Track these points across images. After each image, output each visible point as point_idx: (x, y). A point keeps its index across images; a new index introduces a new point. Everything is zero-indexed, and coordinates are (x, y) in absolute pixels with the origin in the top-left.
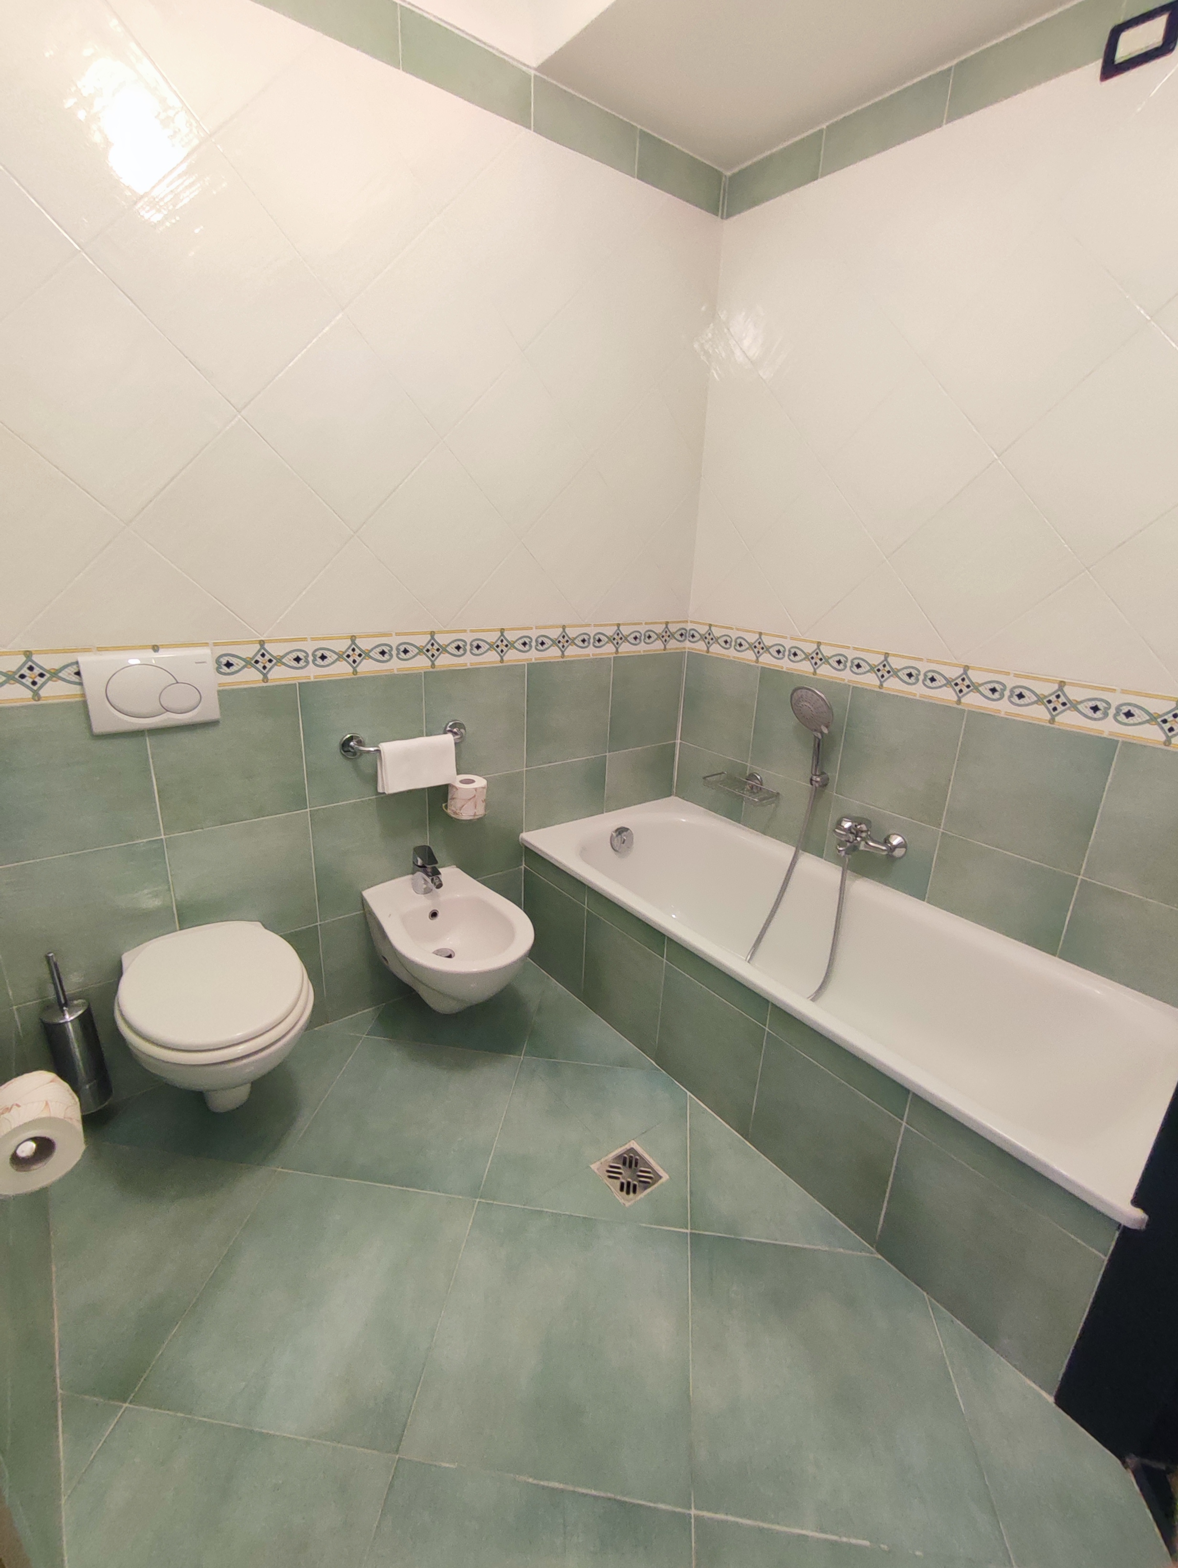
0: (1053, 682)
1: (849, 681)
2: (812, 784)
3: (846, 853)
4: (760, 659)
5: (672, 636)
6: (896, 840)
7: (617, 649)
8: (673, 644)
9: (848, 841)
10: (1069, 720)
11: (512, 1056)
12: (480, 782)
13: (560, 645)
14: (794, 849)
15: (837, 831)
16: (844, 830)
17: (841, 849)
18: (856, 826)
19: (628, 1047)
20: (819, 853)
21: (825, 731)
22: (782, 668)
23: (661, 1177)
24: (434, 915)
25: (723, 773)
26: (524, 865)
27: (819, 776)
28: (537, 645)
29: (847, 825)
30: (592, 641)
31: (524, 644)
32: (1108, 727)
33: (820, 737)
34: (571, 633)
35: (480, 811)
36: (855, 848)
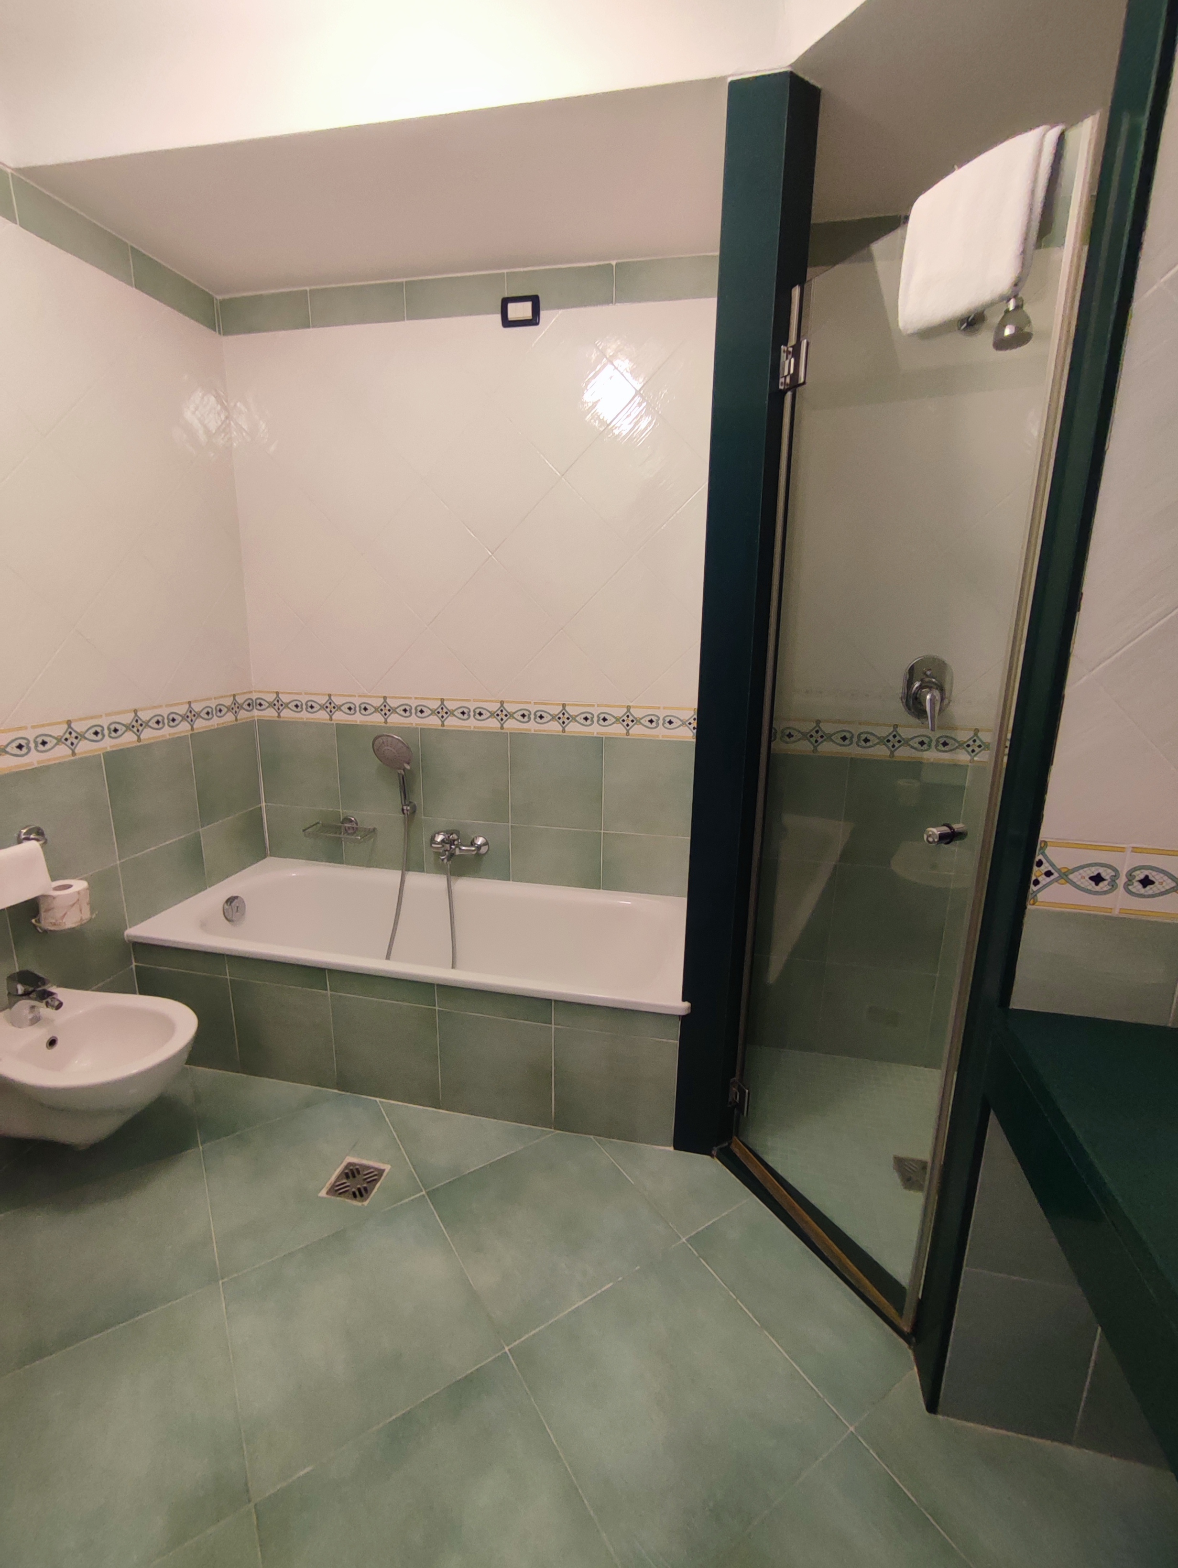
0: (559, 704)
1: (416, 724)
2: (404, 813)
3: (448, 860)
4: (334, 717)
5: (240, 707)
6: (480, 841)
7: (192, 726)
8: (243, 715)
9: (447, 850)
10: (573, 728)
11: (188, 1151)
12: (79, 885)
13: (135, 729)
14: (400, 872)
15: (434, 845)
16: (439, 843)
17: (443, 857)
18: (449, 837)
19: (306, 1089)
20: (420, 869)
21: (408, 767)
22: (356, 721)
23: (384, 1170)
24: (52, 1043)
25: (318, 823)
26: (134, 964)
27: (408, 805)
28: (110, 733)
29: (439, 838)
30: (166, 721)
31: (96, 733)
32: (595, 729)
33: (403, 773)
34: (144, 716)
35: (86, 915)
36: (452, 856)
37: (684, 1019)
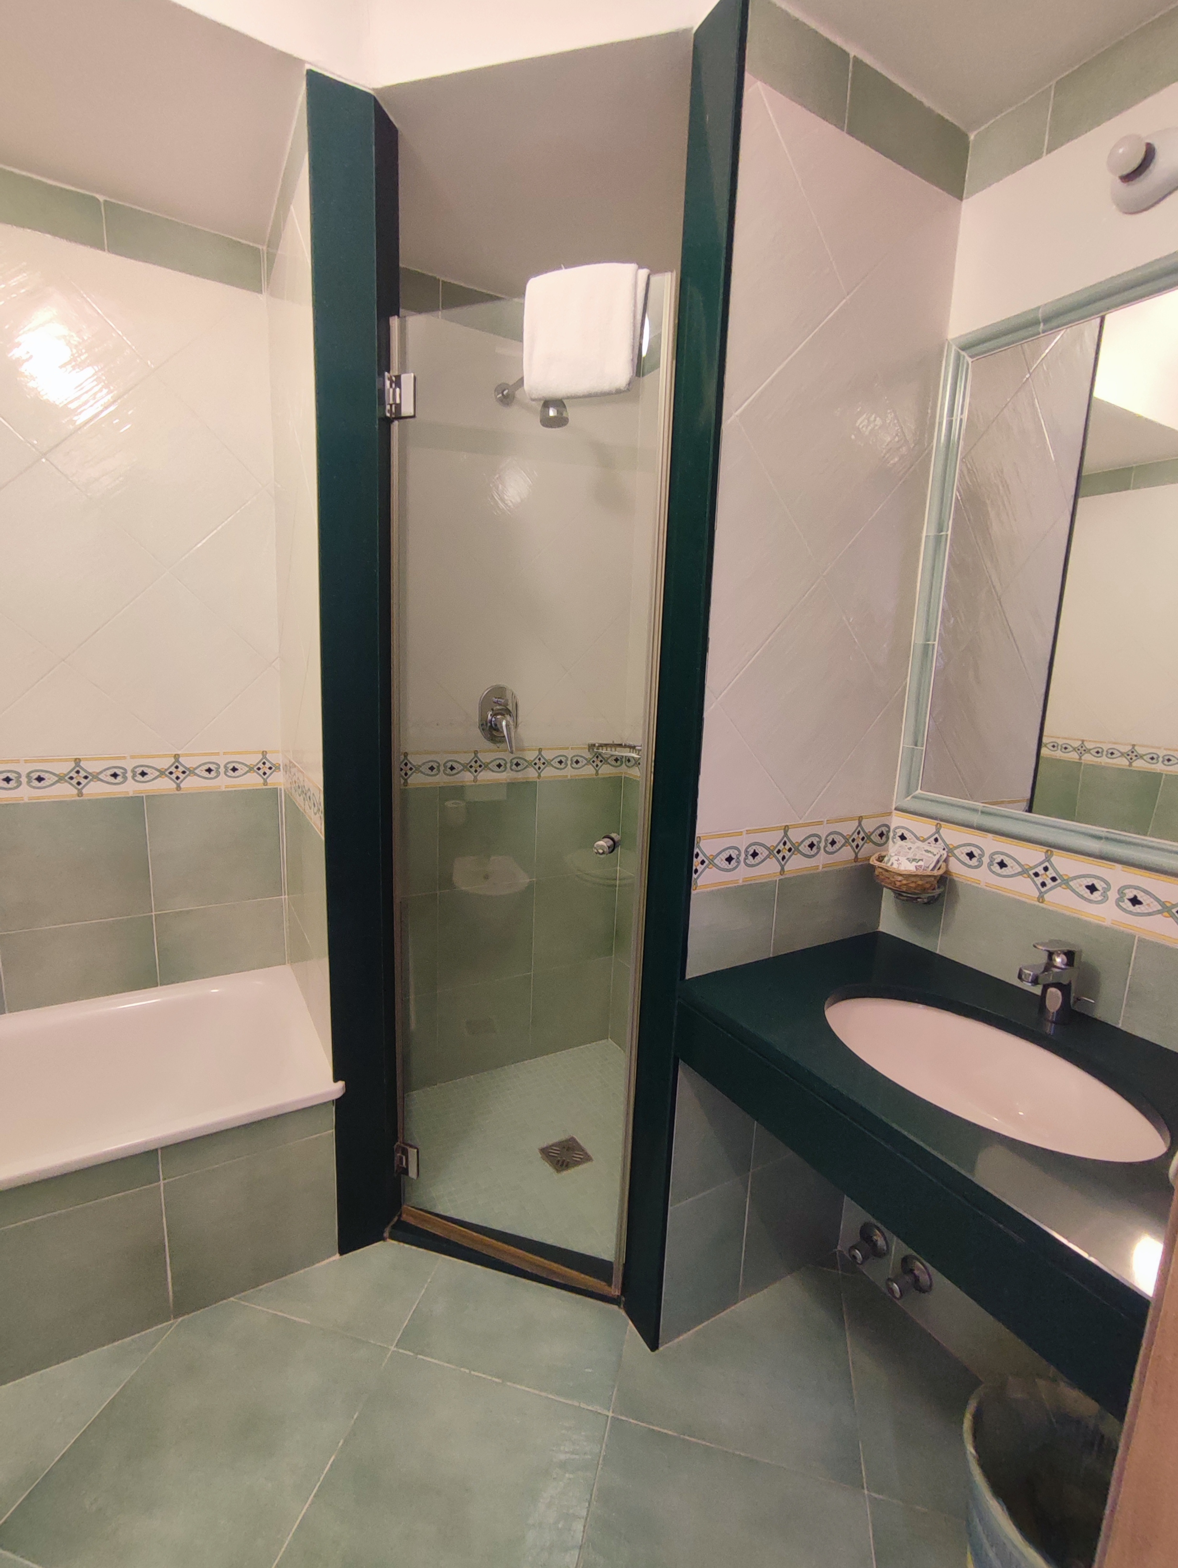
0: (68, 760)
10: (94, 790)
32: (130, 788)
37: (340, 1103)
